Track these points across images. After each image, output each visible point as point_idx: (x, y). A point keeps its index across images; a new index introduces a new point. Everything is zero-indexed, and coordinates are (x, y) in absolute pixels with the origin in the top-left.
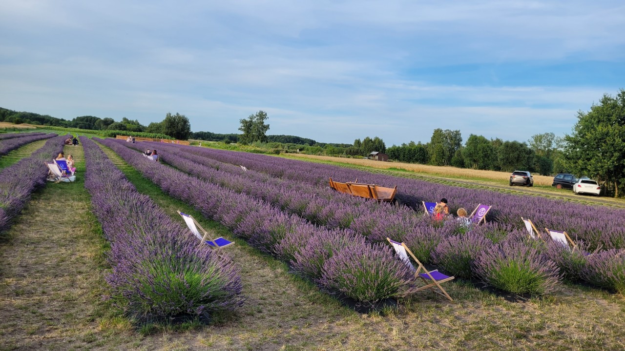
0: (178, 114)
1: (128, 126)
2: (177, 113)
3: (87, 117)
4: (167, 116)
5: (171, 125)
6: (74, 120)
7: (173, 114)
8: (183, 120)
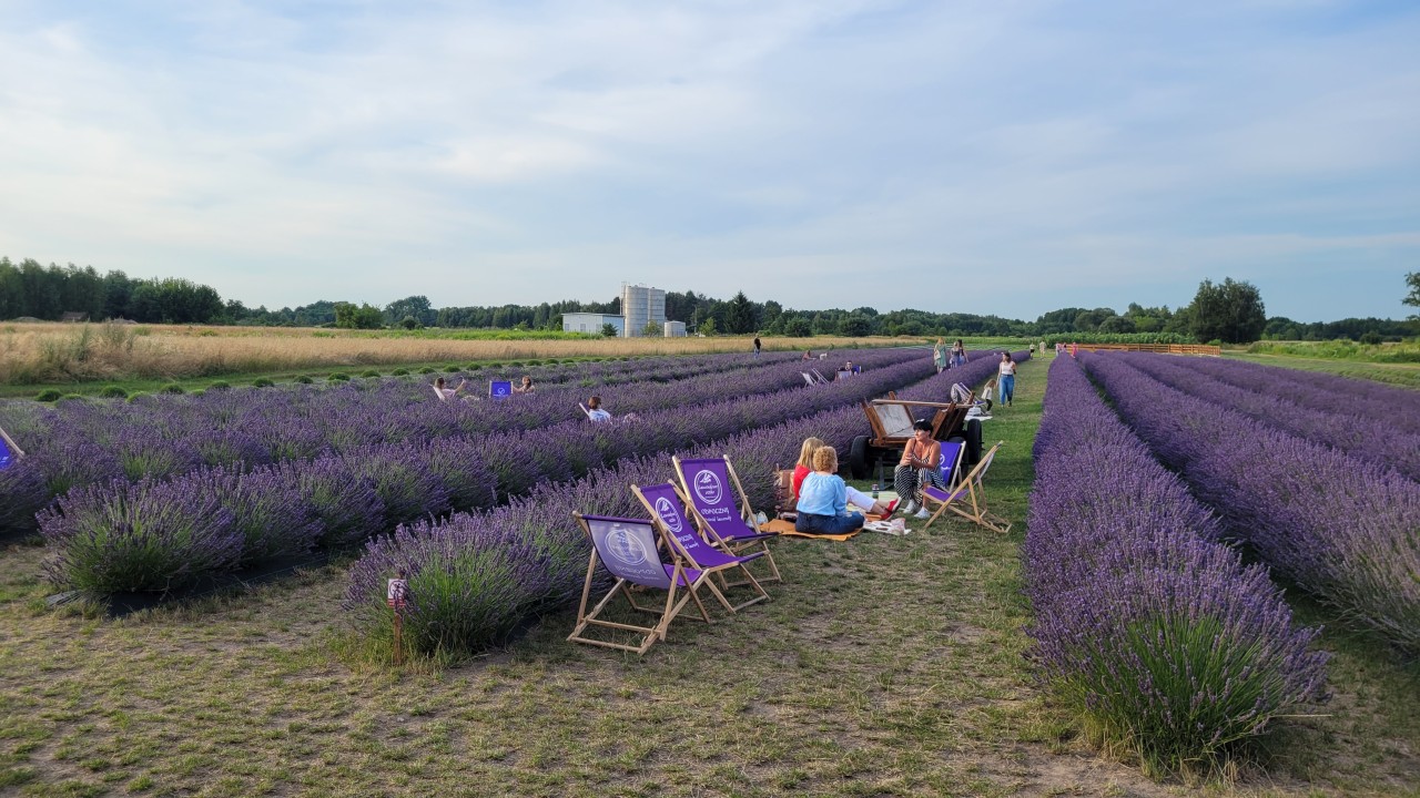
0: (1228, 281)
1: (1139, 321)
2: (1228, 279)
3: (1066, 311)
4: (1202, 288)
5: (1212, 309)
6: (1040, 319)
7: (1217, 282)
8: (1241, 292)
